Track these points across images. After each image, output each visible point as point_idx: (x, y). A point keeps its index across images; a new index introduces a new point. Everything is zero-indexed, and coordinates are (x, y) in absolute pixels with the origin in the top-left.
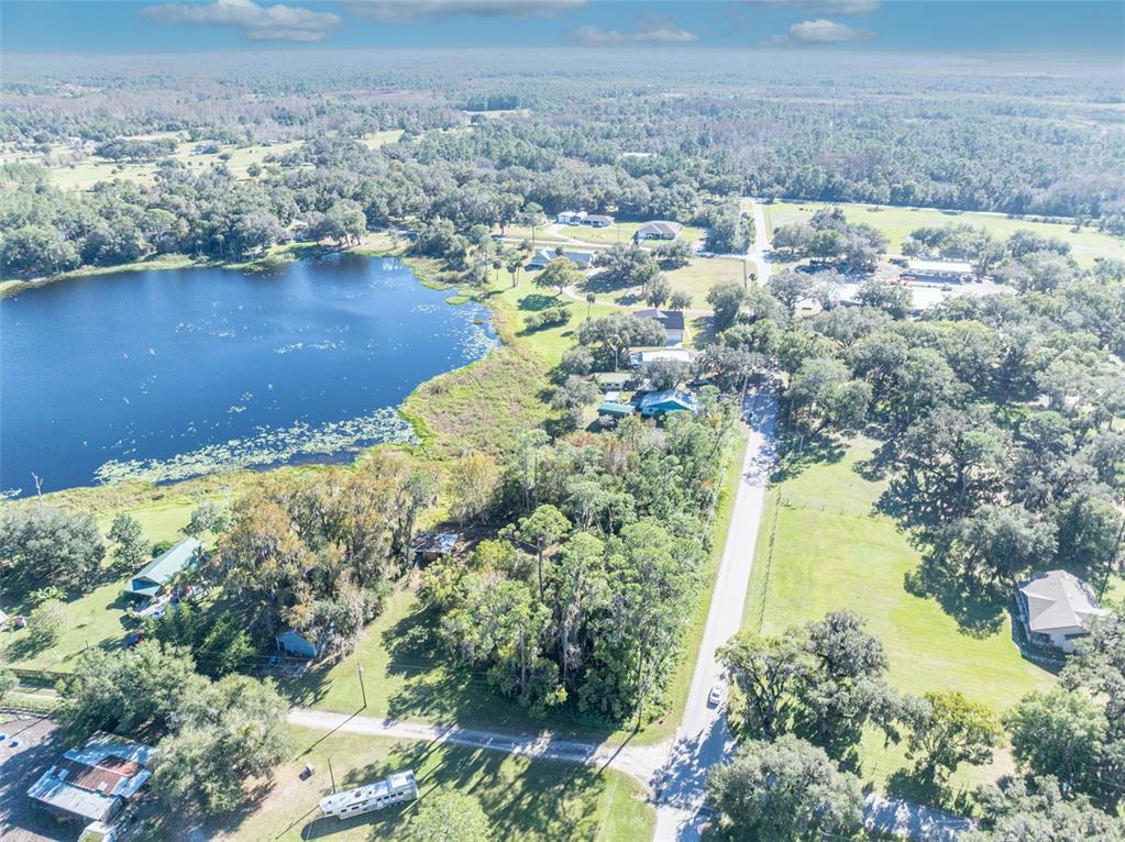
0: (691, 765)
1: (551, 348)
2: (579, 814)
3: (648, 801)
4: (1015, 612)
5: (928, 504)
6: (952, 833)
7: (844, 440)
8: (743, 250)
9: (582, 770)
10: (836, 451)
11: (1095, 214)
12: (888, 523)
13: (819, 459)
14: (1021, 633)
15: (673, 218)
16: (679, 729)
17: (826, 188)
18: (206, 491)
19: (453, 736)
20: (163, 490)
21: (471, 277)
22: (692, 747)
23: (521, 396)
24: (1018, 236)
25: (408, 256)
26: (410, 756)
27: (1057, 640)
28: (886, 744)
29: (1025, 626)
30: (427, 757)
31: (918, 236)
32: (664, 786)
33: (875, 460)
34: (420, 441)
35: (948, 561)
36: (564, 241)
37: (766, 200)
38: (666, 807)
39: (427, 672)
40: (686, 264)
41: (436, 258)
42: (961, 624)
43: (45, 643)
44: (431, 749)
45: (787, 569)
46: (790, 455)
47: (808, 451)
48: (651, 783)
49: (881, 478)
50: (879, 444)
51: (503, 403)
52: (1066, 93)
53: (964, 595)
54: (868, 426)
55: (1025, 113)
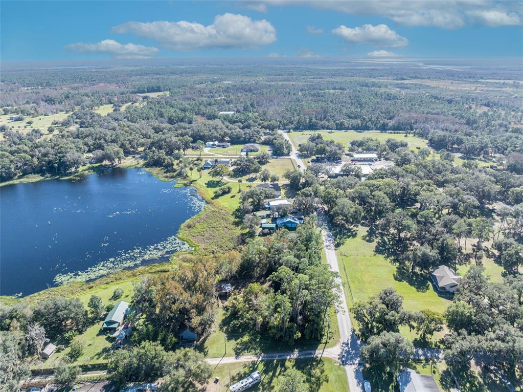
0: (349, 351)
1: (230, 204)
2: (320, 374)
3: (340, 365)
4: (432, 282)
5: (392, 249)
6: (437, 355)
7: (355, 228)
8: (288, 154)
9: (315, 360)
10: (354, 233)
11: (412, 129)
12: (381, 257)
13: (349, 237)
14: (436, 288)
15: (254, 142)
16: (340, 340)
17: (310, 124)
18: (112, 282)
19: (263, 357)
20: (91, 284)
21: (180, 174)
22: (347, 344)
23: (226, 225)
24: (388, 141)
25: (146, 167)
26: (251, 367)
27: (448, 289)
28: (410, 331)
29: (437, 286)
30: (258, 366)
31: (353, 144)
32: (344, 359)
33: (369, 234)
34: (193, 249)
35: (405, 268)
36: (214, 155)
37: (287, 130)
38: (347, 365)
39: (242, 337)
40: (268, 162)
41: (159, 167)
42: (417, 288)
43: (78, 354)
44: (258, 363)
45: (354, 279)
46: (338, 236)
47: (344, 234)
48: (339, 359)
49: (373, 241)
50: (368, 229)
51: (220, 229)
52: (384, 76)
53: (414, 279)
54: (361, 222)
55: (373, 86)
